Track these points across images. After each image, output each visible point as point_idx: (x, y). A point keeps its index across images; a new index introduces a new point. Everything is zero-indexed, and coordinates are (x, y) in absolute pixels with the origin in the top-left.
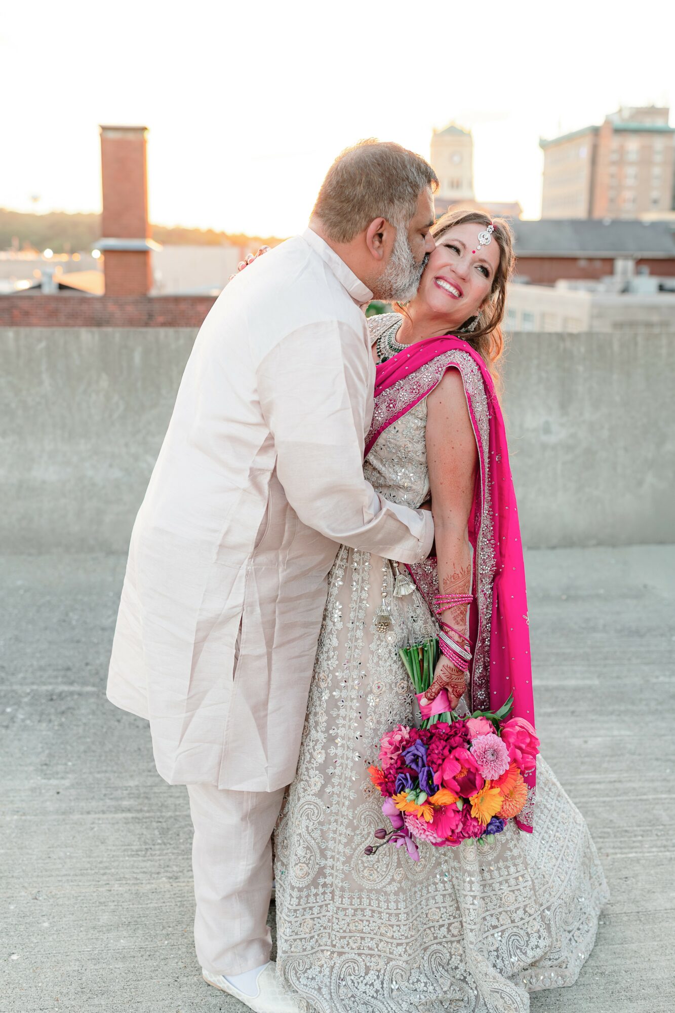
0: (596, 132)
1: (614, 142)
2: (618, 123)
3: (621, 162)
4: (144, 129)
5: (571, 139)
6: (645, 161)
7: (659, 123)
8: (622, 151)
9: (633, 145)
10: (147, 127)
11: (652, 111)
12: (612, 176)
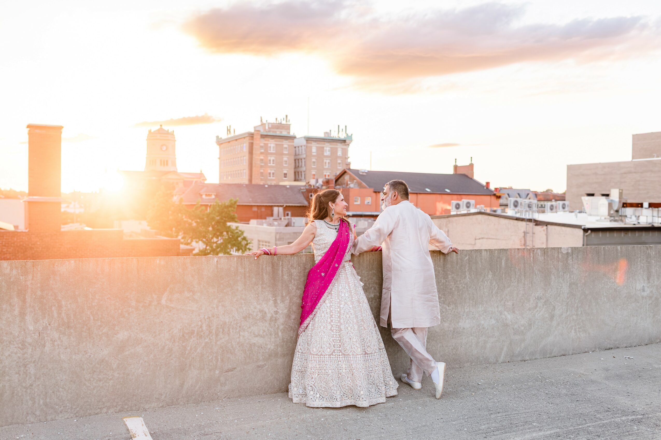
0: (251, 136)
1: (263, 142)
2: (263, 132)
3: (266, 153)
4: (61, 128)
5: (237, 139)
6: (279, 154)
7: (284, 133)
8: (266, 147)
9: (272, 144)
10: (63, 126)
11: (280, 126)
12: (262, 160)
